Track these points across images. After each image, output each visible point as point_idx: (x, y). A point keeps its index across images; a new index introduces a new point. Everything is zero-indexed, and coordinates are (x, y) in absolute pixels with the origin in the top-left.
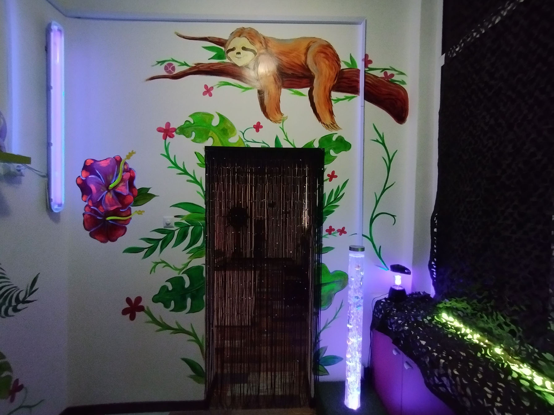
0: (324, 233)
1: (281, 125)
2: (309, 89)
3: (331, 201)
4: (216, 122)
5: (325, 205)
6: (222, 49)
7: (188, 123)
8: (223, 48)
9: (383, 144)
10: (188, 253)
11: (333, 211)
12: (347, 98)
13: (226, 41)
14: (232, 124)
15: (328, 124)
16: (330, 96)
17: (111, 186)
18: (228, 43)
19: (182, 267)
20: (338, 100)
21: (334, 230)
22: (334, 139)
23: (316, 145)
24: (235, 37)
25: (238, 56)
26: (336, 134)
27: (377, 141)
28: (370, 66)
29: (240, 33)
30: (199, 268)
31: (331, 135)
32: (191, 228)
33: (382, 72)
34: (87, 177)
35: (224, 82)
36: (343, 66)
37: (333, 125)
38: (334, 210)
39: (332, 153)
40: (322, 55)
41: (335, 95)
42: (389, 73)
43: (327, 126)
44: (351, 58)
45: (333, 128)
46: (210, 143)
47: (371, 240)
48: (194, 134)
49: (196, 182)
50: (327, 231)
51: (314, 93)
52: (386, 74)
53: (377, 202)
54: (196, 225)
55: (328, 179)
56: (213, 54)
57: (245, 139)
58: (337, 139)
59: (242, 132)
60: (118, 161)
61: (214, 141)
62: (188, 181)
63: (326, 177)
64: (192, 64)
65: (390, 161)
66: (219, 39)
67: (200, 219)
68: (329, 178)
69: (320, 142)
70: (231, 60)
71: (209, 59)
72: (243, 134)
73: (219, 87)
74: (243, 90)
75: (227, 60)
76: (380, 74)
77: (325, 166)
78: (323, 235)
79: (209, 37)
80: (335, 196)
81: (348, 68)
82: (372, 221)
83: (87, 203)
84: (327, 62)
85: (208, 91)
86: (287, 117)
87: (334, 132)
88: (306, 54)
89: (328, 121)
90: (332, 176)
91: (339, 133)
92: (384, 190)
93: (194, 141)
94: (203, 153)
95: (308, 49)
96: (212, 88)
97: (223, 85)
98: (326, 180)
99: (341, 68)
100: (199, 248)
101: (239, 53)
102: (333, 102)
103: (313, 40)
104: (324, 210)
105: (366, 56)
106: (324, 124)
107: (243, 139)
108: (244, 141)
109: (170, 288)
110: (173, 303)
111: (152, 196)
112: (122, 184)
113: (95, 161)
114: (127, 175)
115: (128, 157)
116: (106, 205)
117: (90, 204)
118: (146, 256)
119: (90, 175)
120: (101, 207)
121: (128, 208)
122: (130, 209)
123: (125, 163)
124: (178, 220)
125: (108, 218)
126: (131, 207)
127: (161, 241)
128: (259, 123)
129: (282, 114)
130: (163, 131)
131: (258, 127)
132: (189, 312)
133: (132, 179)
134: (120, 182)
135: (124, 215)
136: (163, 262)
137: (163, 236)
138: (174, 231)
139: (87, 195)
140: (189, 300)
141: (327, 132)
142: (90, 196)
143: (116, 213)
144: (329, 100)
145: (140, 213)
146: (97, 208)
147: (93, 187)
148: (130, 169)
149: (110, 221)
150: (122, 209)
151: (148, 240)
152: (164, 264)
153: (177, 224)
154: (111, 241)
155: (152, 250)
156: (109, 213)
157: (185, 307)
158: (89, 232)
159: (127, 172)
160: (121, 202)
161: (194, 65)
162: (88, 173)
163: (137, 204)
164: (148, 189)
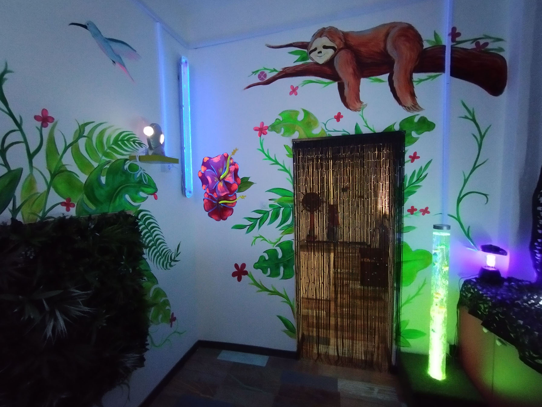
0: (405, 213)
1: (361, 112)
2: (388, 74)
3: (413, 182)
4: (301, 117)
5: (407, 186)
6: (305, 52)
7: (278, 121)
8: (306, 50)
9: (474, 120)
10: (280, 230)
11: (415, 192)
12: (430, 77)
13: (308, 43)
14: (315, 118)
15: (409, 106)
16: (411, 78)
17: (222, 177)
18: (310, 44)
19: (276, 241)
20: (420, 81)
21: (416, 210)
22: (416, 120)
23: (397, 128)
24: (316, 39)
25: (320, 55)
26: (418, 115)
27: (466, 117)
28: (458, 39)
29: (320, 34)
30: (289, 243)
31: (414, 117)
32: (282, 209)
33: (473, 43)
34: (205, 171)
35: (308, 81)
36: (426, 45)
37: (415, 107)
38: (415, 190)
39: (414, 134)
40: (403, 38)
41: (416, 76)
42: (482, 42)
43: (408, 109)
44: (436, 35)
45: (415, 109)
46: (296, 136)
47: (458, 219)
48: (283, 129)
49: (286, 170)
50: (408, 211)
51: (394, 78)
52: (478, 44)
53: (466, 181)
54: (286, 207)
55: (409, 161)
56: (297, 57)
57: (326, 129)
58: (419, 120)
59: (324, 124)
60: (225, 158)
61: (300, 134)
62: (279, 170)
63: (407, 158)
64: (279, 69)
65: (482, 137)
66: (303, 43)
67: (289, 201)
68: (411, 159)
69: (400, 124)
70: (313, 60)
71: (294, 63)
72: (325, 125)
73: (303, 85)
74: (324, 85)
75: (310, 61)
76: (469, 46)
77: (406, 148)
78: (404, 215)
79: (294, 43)
80: (417, 177)
81: (431, 46)
82: (459, 200)
83: (205, 191)
84: (408, 45)
85: (294, 91)
86: (366, 105)
87: (416, 113)
88: (385, 41)
89: (409, 103)
90: (414, 157)
91: (421, 114)
92: (474, 168)
93: (283, 135)
94: (291, 145)
95: (387, 35)
96: (297, 87)
97: (307, 83)
98: (408, 162)
99: (424, 47)
100: (289, 226)
101: (320, 52)
102: (415, 84)
103: (393, 25)
104: (405, 191)
105: (454, 29)
106: (405, 107)
107: (325, 129)
108: (327, 131)
109: (267, 258)
110: (269, 269)
111: (251, 183)
112: (229, 175)
113: (210, 158)
114: (233, 168)
115: (233, 153)
116: (219, 192)
117: (208, 192)
118: (248, 232)
119: (207, 169)
120: (215, 193)
121: (234, 194)
122: (235, 195)
123: (231, 159)
124: (272, 202)
125: (220, 202)
126: (236, 193)
127: (259, 220)
128: (339, 113)
129: (361, 103)
130: (258, 129)
131: (338, 117)
132: (282, 279)
133: (236, 171)
134: (228, 174)
135: (231, 200)
136: (261, 237)
137: (260, 216)
138: (268, 212)
139: (206, 184)
140: (282, 269)
141: (408, 114)
142: (207, 186)
143: (226, 198)
144: (410, 82)
145: (243, 197)
146: (213, 194)
147: (209, 178)
148: (235, 163)
149: (221, 204)
150: (230, 195)
151: (250, 219)
152: (262, 239)
153: (271, 206)
154: (223, 220)
155: (252, 227)
156: (220, 198)
157: (278, 274)
158: (208, 213)
159: (233, 165)
160: (229, 189)
161: (281, 70)
162: (205, 168)
163: (240, 191)
164: (248, 178)
